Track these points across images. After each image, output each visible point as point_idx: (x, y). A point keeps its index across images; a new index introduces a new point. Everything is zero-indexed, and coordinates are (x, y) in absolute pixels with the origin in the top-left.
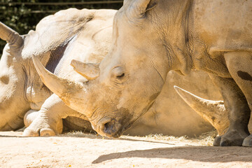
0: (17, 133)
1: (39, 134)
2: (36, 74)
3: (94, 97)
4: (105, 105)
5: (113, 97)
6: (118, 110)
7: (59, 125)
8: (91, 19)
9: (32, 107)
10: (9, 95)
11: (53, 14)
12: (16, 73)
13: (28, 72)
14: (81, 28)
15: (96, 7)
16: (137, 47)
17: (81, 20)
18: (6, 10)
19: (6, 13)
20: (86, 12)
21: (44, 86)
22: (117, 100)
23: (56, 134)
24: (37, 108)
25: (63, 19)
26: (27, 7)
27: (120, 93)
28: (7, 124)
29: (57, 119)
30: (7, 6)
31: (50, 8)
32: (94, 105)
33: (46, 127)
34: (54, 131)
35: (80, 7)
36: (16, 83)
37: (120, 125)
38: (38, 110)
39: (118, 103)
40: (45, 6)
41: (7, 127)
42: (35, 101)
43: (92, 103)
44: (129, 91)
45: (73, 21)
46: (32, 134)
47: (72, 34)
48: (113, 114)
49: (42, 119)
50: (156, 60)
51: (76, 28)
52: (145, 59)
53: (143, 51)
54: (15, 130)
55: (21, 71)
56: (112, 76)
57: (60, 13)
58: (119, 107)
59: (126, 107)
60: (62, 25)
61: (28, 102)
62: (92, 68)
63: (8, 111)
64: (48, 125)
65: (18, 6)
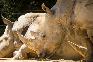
0: (10, 59)
1: (19, 59)
2: (18, 37)
3: (36, 44)
4: (40, 47)
5: (42, 44)
6: (44, 49)
7: (26, 56)
8: (38, 16)
9: (16, 49)
10: (8, 45)
11: (24, 15)
12: (10, 36)
13: (15, 36)
14: (35, 20)
15: (40, 12)
16: (50, 26)
17: (34, 17)
18: (7, 13)
19: (7, 14)
20: (36, 14)
21: (21, 41)
22: (44, 45)
23: (25, 59)
24: (18, 49)
25: (28, 17)
26: (15, 12)
27: (44, 43)
28: (7, 55)
29: (25, 54)
30: (7, 12)
31: (23, 12)
32: (36, 47)
33: (21, 57)
34: (24, 58)
35: (34, 12)
36: (10, 40)
37: (45, 54)
38: (18, 50)
39: (44, 47)
40: (21, 12)
41: (7, 56)
42: (17, 47)
43: (35, 46)
44: (47, 42)
45: (31, 17)
46: (16, 59)
47: (31, 22)
48: (42, 51)
49: (20, 53)
50: (57, 31)
51: (32, 20)
52: (53, 30)
53: (52, 27)
54: (10, 58)
55: (12, 35)
56: (41, 36)
57: (27, 15)
58: (44, 48)
59: (47, 48)
60: (27, 19)
61: (15, 47)
62: (37, 34)
63: (7, 51)
64: (22, 56)
65: (11, 12)
